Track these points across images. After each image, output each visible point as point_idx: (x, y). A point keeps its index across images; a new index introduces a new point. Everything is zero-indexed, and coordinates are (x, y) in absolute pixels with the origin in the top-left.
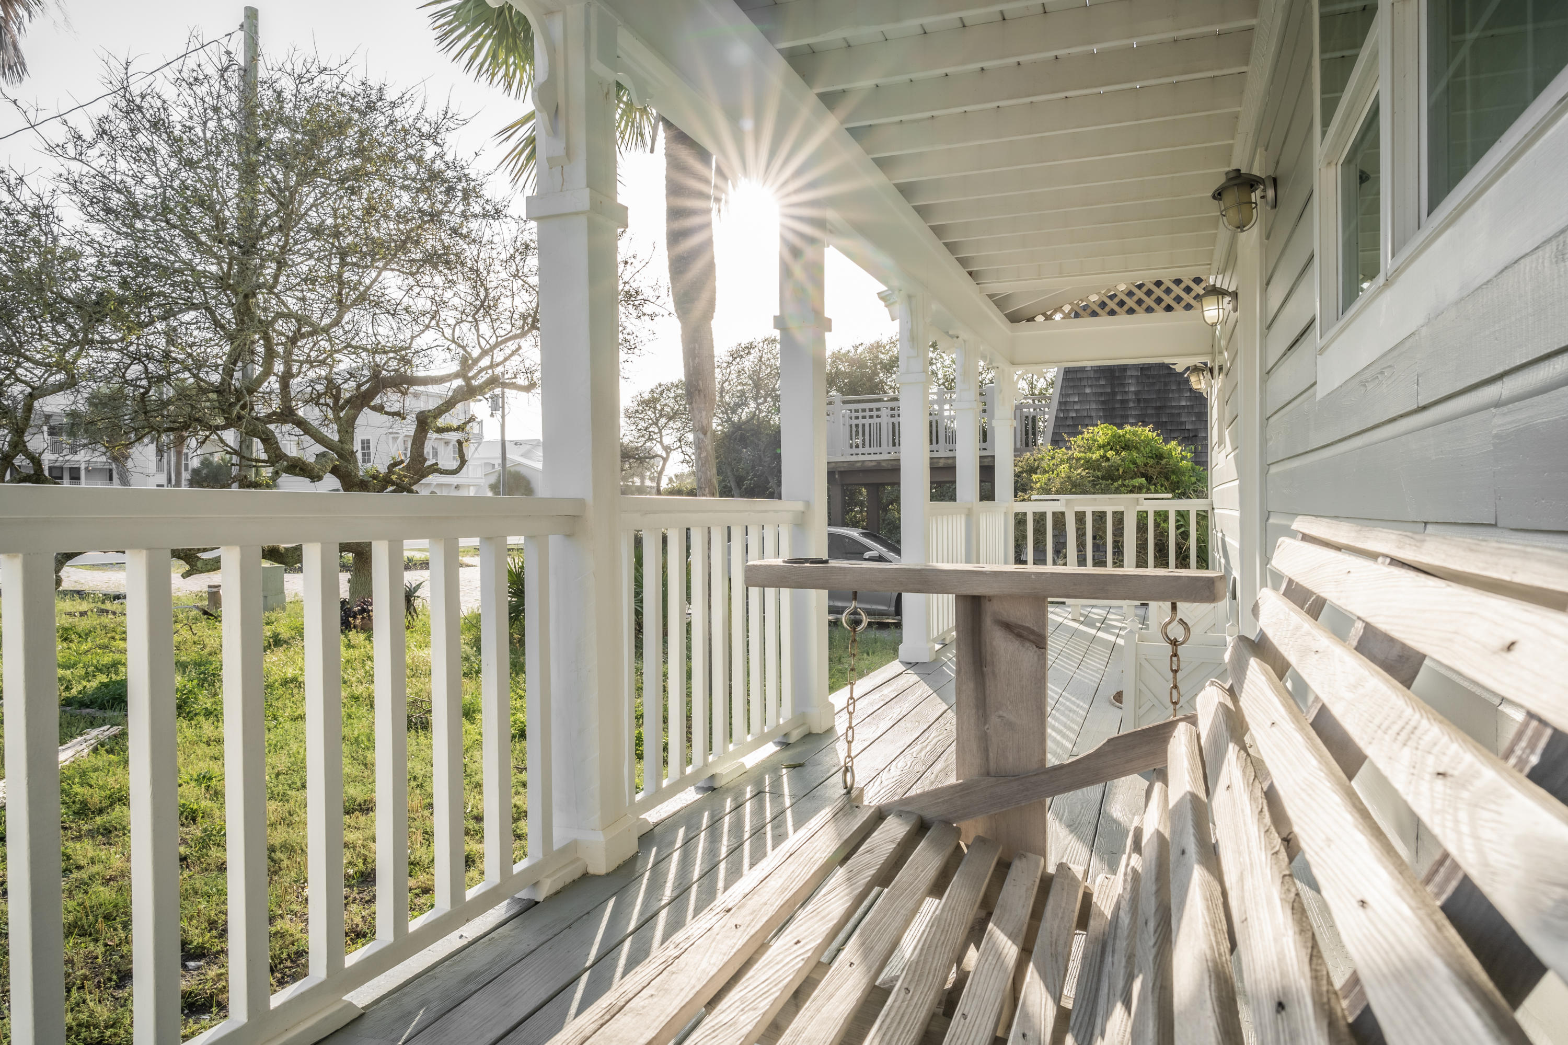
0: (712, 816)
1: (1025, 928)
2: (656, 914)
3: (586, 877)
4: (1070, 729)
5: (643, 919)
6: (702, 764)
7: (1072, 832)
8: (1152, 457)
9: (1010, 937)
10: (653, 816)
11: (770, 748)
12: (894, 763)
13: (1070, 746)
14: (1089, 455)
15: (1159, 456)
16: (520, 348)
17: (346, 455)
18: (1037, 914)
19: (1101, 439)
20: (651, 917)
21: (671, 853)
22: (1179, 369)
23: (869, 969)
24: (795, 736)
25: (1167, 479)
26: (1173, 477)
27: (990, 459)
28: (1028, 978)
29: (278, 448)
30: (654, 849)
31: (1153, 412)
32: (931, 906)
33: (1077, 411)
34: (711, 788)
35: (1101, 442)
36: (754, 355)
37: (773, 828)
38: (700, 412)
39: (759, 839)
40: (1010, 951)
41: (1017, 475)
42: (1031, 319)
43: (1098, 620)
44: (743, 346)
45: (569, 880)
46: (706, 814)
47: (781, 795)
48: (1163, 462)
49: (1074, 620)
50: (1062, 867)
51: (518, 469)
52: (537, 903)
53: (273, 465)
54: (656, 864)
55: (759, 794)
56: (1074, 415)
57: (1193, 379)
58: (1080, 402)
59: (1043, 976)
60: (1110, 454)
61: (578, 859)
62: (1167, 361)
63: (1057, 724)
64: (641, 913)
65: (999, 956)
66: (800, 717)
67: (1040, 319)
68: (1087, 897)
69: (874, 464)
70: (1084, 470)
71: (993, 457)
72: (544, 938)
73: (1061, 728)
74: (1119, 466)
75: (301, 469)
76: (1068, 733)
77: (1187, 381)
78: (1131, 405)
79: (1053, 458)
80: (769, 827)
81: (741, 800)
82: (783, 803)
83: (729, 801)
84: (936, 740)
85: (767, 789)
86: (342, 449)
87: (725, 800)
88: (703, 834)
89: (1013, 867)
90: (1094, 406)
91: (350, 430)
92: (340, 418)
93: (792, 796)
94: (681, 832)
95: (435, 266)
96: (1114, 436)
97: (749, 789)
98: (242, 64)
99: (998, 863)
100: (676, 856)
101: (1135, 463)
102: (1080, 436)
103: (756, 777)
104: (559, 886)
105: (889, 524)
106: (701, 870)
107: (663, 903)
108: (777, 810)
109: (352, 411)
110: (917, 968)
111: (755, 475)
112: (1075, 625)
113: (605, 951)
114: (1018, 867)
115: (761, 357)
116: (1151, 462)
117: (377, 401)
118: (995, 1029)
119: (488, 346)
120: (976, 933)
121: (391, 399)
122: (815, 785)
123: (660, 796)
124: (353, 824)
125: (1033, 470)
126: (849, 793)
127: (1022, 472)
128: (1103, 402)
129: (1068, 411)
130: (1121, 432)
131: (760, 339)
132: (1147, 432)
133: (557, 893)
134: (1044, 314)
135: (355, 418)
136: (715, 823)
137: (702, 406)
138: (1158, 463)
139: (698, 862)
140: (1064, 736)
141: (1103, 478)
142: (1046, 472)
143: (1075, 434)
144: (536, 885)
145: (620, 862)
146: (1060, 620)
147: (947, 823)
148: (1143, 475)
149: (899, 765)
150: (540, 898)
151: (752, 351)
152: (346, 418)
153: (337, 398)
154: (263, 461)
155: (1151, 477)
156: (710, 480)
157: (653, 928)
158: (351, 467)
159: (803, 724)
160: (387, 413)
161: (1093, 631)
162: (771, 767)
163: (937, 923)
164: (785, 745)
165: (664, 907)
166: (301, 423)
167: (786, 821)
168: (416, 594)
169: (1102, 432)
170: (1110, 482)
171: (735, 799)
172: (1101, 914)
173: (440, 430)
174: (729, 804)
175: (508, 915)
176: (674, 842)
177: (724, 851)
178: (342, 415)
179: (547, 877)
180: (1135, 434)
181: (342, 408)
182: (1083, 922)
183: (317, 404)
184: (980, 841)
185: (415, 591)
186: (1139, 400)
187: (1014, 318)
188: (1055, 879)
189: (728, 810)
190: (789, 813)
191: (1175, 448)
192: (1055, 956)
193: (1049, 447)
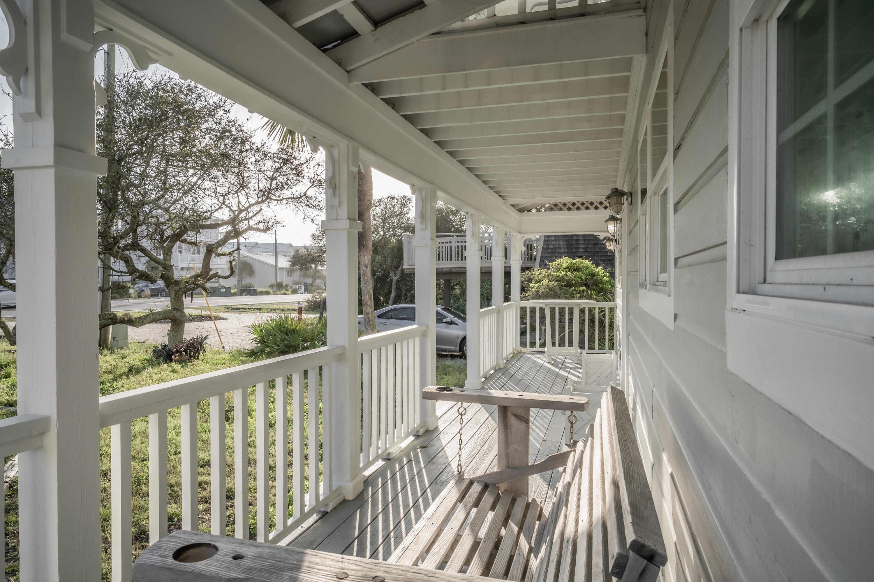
0: (391, 473)
1: (520, 522)
2: (378, 516)
3: (344, 501)
4: (544, 427)
5: (373, 518)
6: (384, 449)
7: (541, 478)
8: (589, 275)
9: (516, 525)
10: (367, 473)
11: (412, 438)
12: (467, 445)
13: (543, 436)
14: (558, 274)
15: (593, 275)
16: (261, 210)
17: (168, 268)
18: (524, 516)
19: (565, 265)
20: (376, 517)
21: (378, 490)
22: (601, 238)
23: (474, 536)
24: (421, 432)
25: (597, 286)
26: (600, 285)
27: (508, 268)
28: (521, 538)
29: (134, 266)
30: (370, 488)
31: (592, 246)
32: (491, 515)
33: (553, 245)
34: (388, 459)
35: (564, 267)
36: (383, 205)
37: (418, 478)
38: (364, 257)
39: (413, 483)
40: (516, 529)
41: (522, 282)
42: (529, 211)
43: (560, 363)
44: (376, 200)
45: (339, 502)
46: (389, 471)
47: (419, 462)
48: (595, 278)
49: (549, 363)
50: (534, 500)
51: (245, 259)
52: (328, 512)
53: (131, 274)
54: (372, 495)
55: (409, 461)
56: (552, 247)
57: (607, 244)
58: (555, 240)
59: (525, 537)
60: (568, 273)
61: (341, 494)
62: (595, 234)
63: (538, 424)
64: (372, 516)
65: (512, 531)
66: (424, 422)
67: (534, 211)
68: (541, 510)
69: (448, 269)
70: (556, 282)
71: (510, 267)
72: (335, 527)
73: (540, 426)
74: (573, 280)
75: (146, 277)
76: (543, 429)
77: (605, 244)
78: (581, 242)
79: (540, 274)
80: (416, 477)
81: (402, 465)
82: (420, 466)
83: (397, 465)
84: (484, 433)
85: (413, 459)
86: (165, 264)
87: (395, 465)
88: (389, 481)
89: (517, 501)
90: (562, 243)
91: (169, 253)
92: (164, 247)
93: (424, 462)
94: (380, 480)
95: (217, 167)
96: (571, 264)
97: (405, 459)
98: (107, 50)
99: (512, 499)
100: (380, 491)
101: (580, 278)
102: (554, 262)
103: (406, 452)
104: (335, 505)
105: (454, 297)
106: (392, 497)
107: (379, 511)
108: (419, 469)
109: (171, 244)
110: (487, 535)
111: (382, 270)
112: (549, 366)
113: (361, 531)
114: (519, 501)
115: (386, 207)
116: (589, 278)
117: (184, 237)
118: (511, 553)
119: (244, 208)
120: (505, 523)
121: (191, 236)
122: (433, 456)
123: (369, 464)
124: (206, 472)
125: (530, 280)
126: (459, 473)
127: (525, 281)
128: (567, 241)
129: (549, 244)
130: (574, 261)
131: (385, 197)
132: (587, 262)
133: (335, 508)
134: (536, 208)
135: (172, 247)
136: (393, 476)
137: (365, 253)
138: (592, 279)
139: (390, 494)
140: (541, 430)
141: (565, 286)
142: (538, 282)
143: (551, 261)
144: (327, 505)
145: (357, 494)
146: (542, 362)
147: (495, 485)
148: (585, 285)
149: (469, 447)
150: (329, 510)
151: (381, 203)
152: (167, 247)
153: (162, 236)
154: (125, 273)
155: (589, 286)
156: (369, 291)
157: (378, 521)
158: (170, 274)
159: (425, 426)
160: (189, 243)
161: (557, 370)
162: (412, 448)
163: (493, 521)
164: (417, 436)
165: (380, 513)
166: (143, 250)
167: (423, 475)
168: (205, 342)
169: (565, 261)
170: (568, 288)
171: (400, 464)
172: (545, 516)
173: (220, 255)
174: (397, 467)
175: (318, 518)
176: (378, 485)
177: (399, 488)
178: (165, 245)
179: (331, 501)
180: (581, 263)
181: (165, 242)
182: (539, 518)
183: (151, 239)
184: (506, 491)
185: (205, 340)
186: (585, 240)
187: (521, 210)
188: (531, 505)
189: (398, 470)
190: (424, 470)
191: (600, 270)
192: (529, 531)
193: (539, 268)
